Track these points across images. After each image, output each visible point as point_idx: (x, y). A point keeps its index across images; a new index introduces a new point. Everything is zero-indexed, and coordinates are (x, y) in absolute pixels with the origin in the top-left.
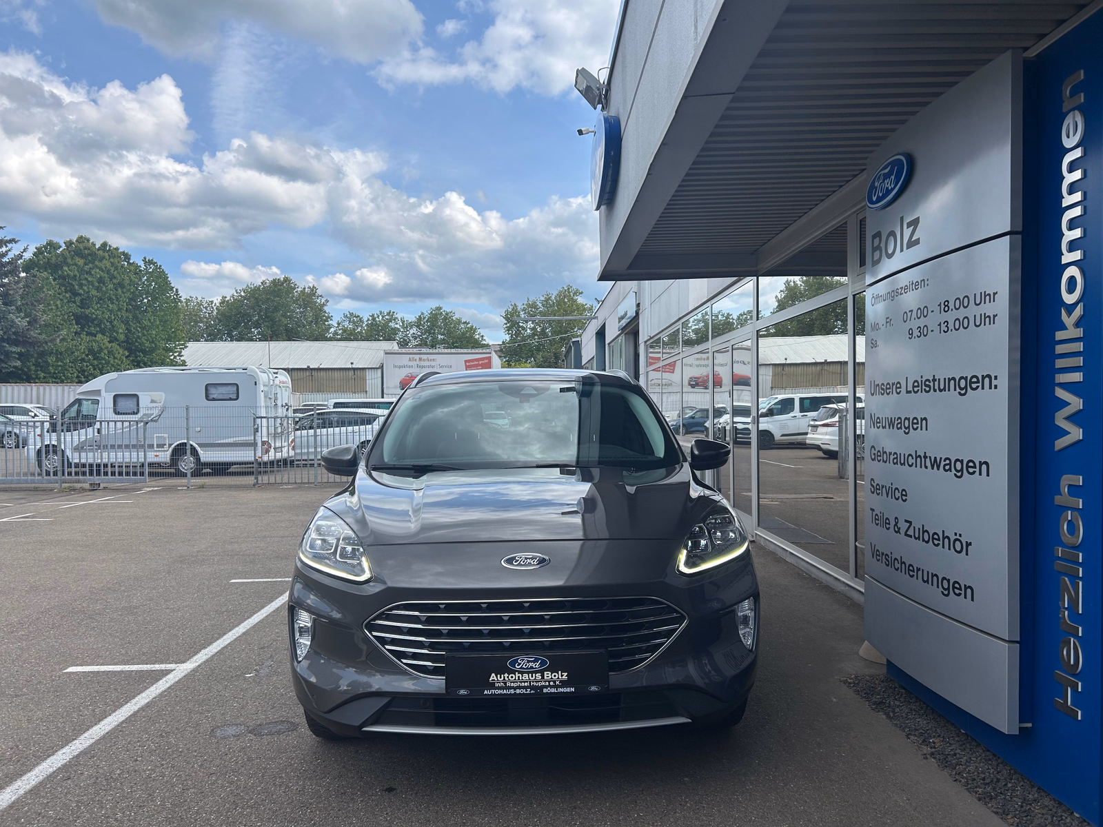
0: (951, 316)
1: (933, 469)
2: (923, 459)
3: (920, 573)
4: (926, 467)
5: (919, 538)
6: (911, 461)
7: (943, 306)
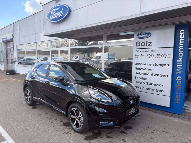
0: (160, 56)
1: (154, 75)
2: (152, 75)
3: (150, 89)
4: (153, 75)
5: (150, 85)
6: (148, 74)
7: (158, 55)
